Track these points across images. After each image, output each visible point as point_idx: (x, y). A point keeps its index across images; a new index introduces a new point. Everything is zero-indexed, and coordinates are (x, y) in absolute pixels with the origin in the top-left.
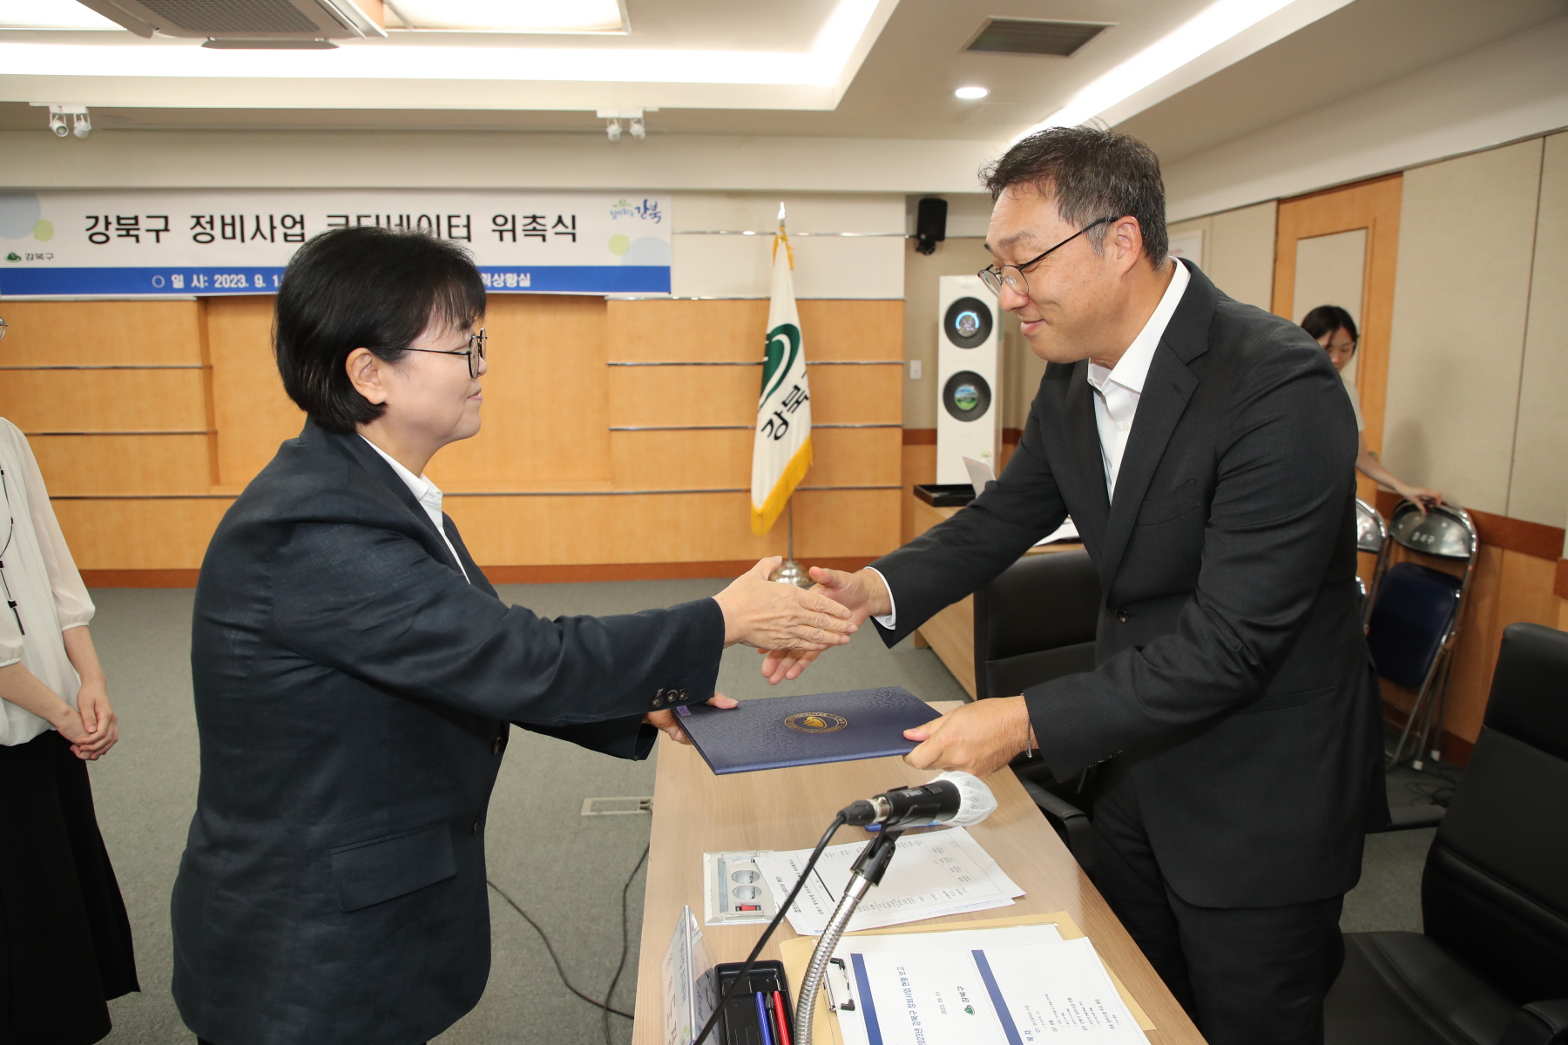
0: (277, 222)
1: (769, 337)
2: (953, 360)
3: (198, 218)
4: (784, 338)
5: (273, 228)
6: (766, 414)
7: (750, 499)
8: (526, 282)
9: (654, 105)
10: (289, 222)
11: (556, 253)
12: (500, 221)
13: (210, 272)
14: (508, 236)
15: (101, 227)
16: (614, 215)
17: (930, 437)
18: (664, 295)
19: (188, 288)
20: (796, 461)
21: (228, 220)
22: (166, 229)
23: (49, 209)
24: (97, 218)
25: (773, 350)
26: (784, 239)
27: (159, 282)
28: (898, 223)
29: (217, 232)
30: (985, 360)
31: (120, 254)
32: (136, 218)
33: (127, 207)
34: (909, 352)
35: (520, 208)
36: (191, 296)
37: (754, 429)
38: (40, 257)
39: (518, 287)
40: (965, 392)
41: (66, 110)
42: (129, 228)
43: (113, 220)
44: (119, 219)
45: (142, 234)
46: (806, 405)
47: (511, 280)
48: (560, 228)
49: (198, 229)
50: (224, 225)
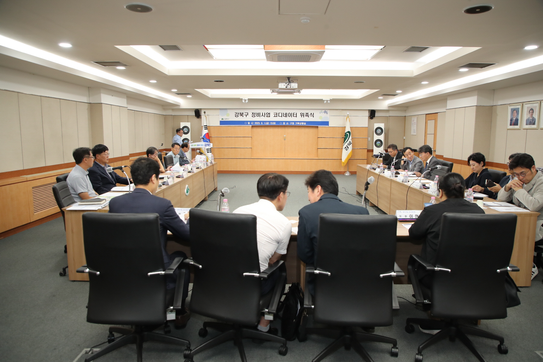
0: (266, 114)
1: (345, 133)
2: (376, 137)
3: (253, 113)
4: (348, 134)
5: (265, 115)
6: (345, 146)
7: (342, 161)
8: (305, 124)
9: (331, 98)
10: (267, 114)
11: (310, 119)
12: (302, 114)
13: (254, 122)
14: (303, 116)
15: (237, 114)
16: (320, 113)
17: (372, 151)
18: (328, 126)
19: (250, 124)
20: (349, 154)
21: (258, 113)
22: (248, 115)
23: (229, 111)
24: (237, 113)
25: (346, 135)
26: (348, 117)
27: (246, 123)
28: (367, 114)
29: (256, 115)
30: (382, 137)
31: (240, 119)
32: (243, 113)
33: (241, 111)
34: (368, 136)
35: (305, 112)
36: (251, 126)
37: (342, 149)
38: (227, 119)
39: (304, 125)
40: (378, 143)
41: (245, 99)
42: (242, 115)
43: (239, 113)
44: (240, 113)
45: (244, 115)
46: (351, 145)
47: (303, 123)
48: (311, 115)
49: (253, 115)
50: (257, 114)
